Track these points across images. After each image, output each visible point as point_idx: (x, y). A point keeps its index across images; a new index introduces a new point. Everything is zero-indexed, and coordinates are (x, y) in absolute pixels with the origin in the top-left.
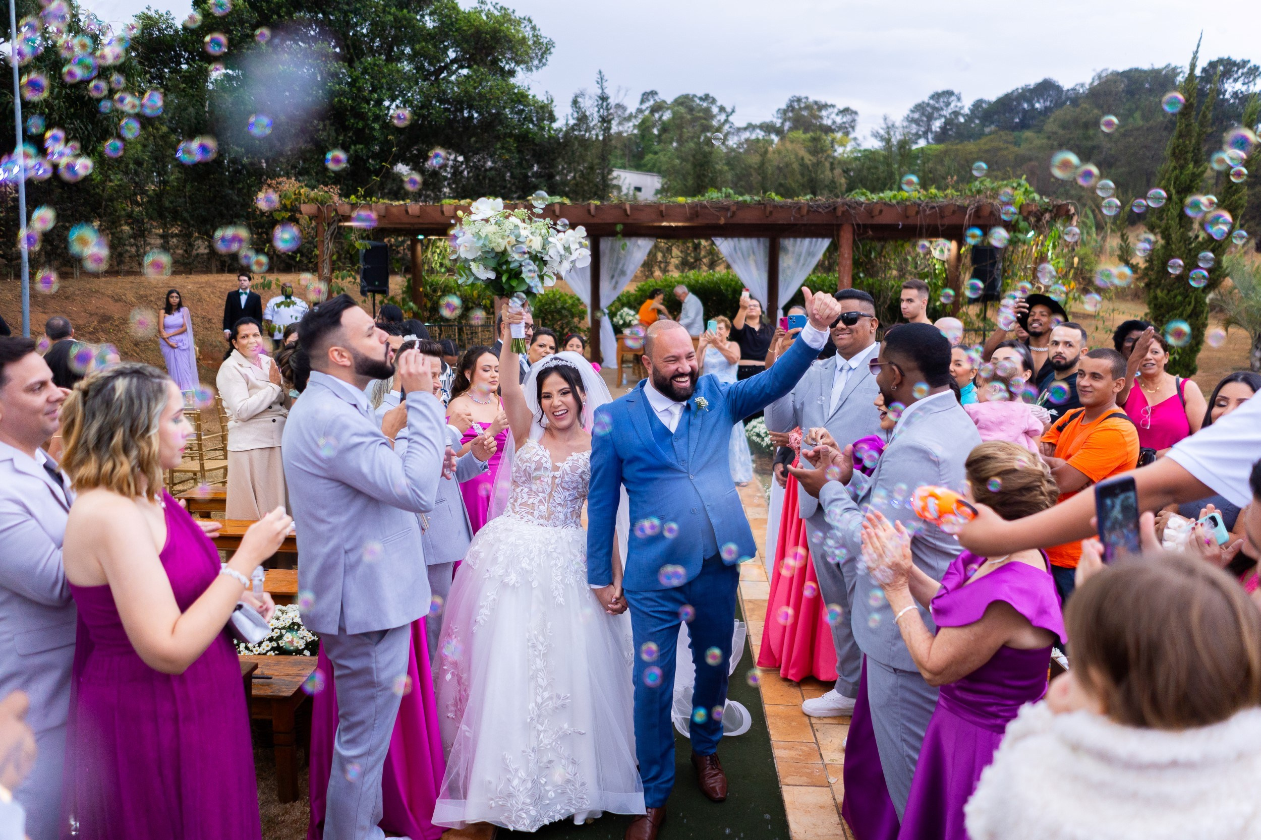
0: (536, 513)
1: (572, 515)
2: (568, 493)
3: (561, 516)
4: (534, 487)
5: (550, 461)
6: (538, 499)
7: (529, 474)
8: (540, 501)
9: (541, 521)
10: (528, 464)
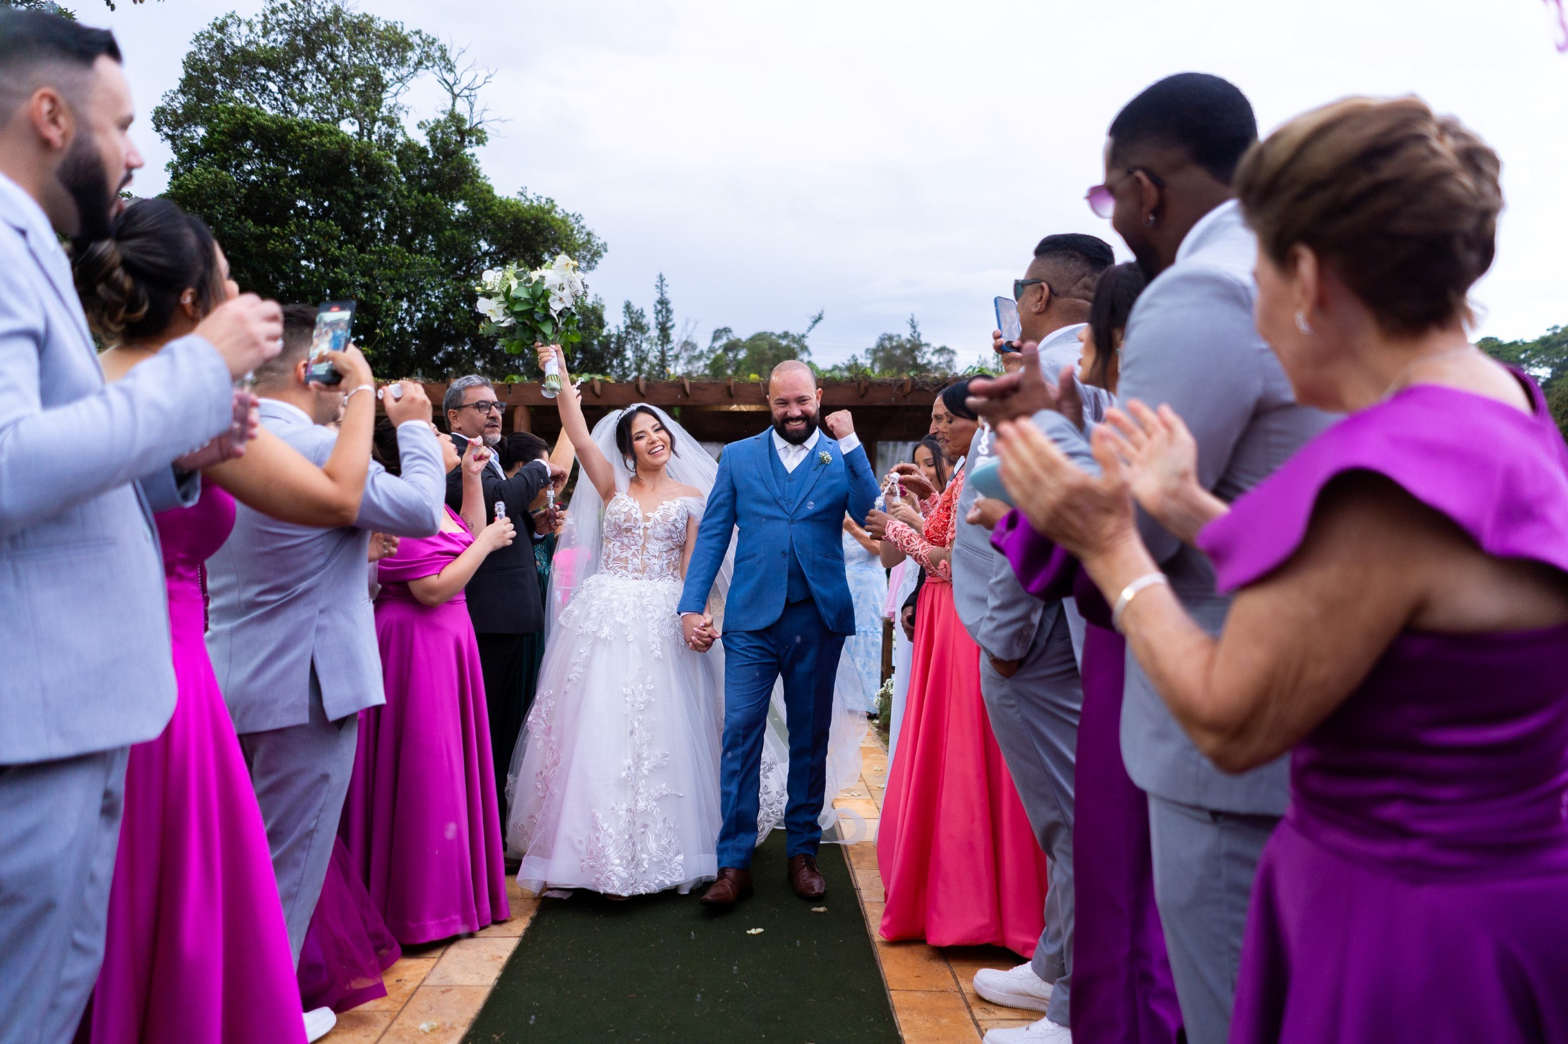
0: (630, 567)
1: (668, 567)
2: (662, 544)
3: (657, 568)
4: (626, 541)
5: (640, 512)
6: (631, 552)
7: (619, 526)
8: (634, 555)
9: (636, 574)
10: (617, 516)
